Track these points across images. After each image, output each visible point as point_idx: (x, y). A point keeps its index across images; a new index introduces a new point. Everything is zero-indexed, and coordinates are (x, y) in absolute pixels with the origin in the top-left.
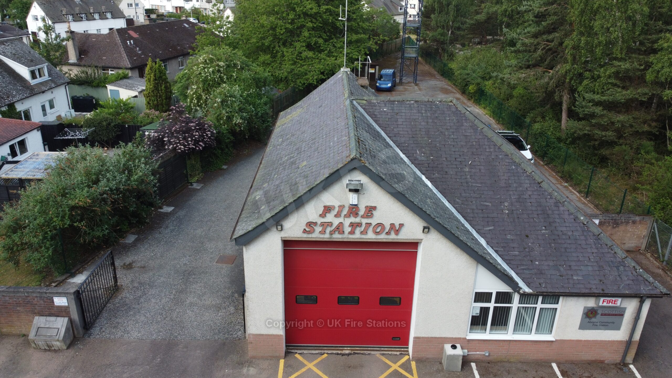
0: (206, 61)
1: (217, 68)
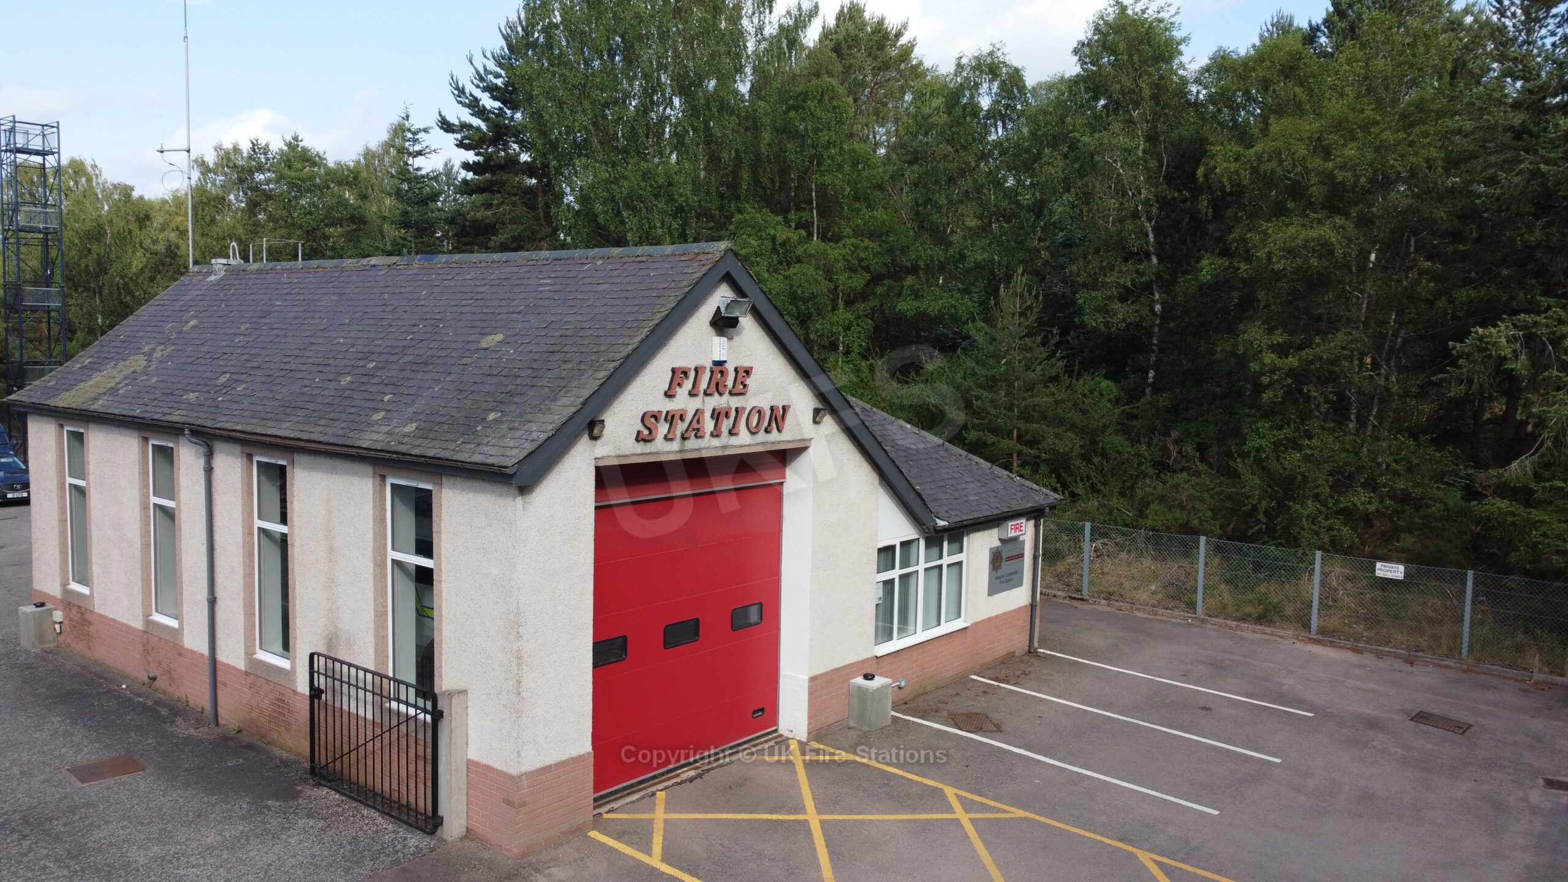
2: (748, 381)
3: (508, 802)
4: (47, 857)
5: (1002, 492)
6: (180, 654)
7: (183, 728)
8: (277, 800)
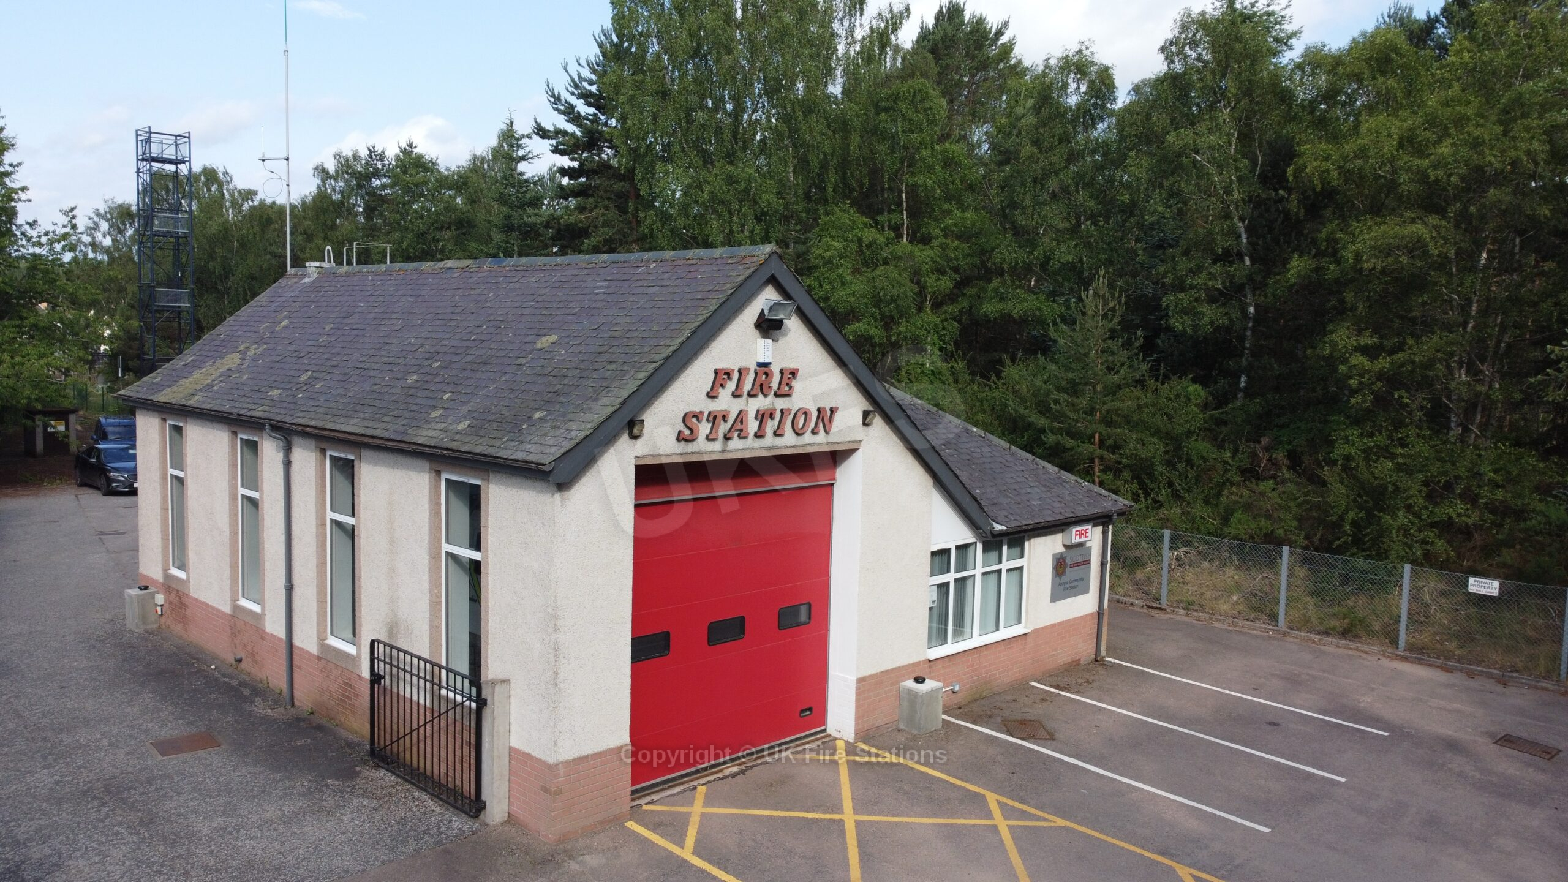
2: (794, 383)
3: (545, 790)
4: (120, 824)
5: (1068, 498)
6: (262, 638)
7: (261, 708)
8: (337, 779)
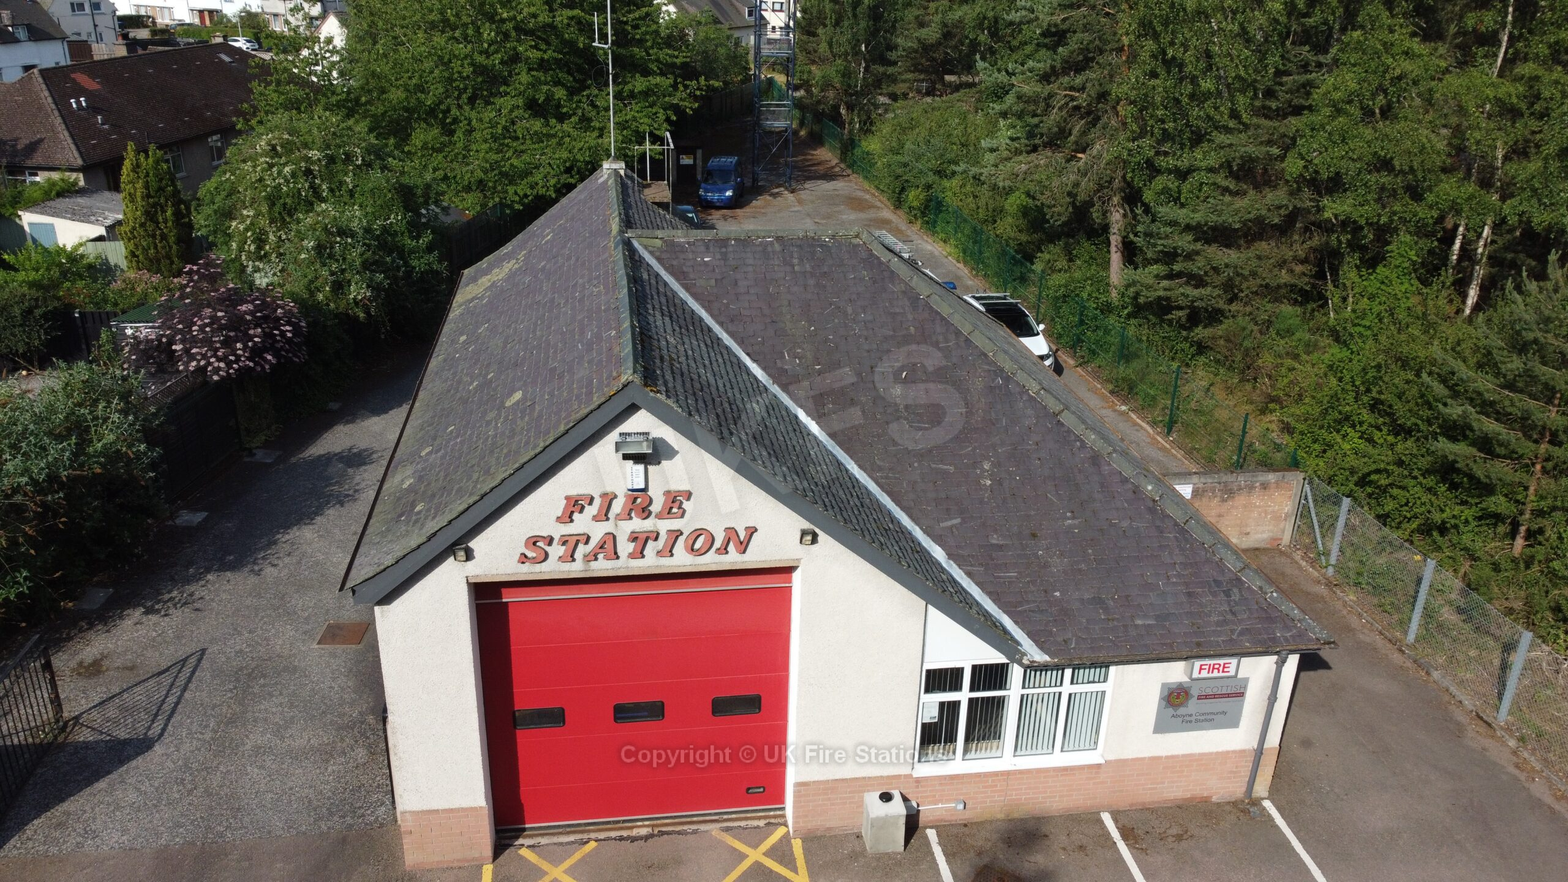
0: (274, 148)
1: (303, 164)
2: (686, 505)
